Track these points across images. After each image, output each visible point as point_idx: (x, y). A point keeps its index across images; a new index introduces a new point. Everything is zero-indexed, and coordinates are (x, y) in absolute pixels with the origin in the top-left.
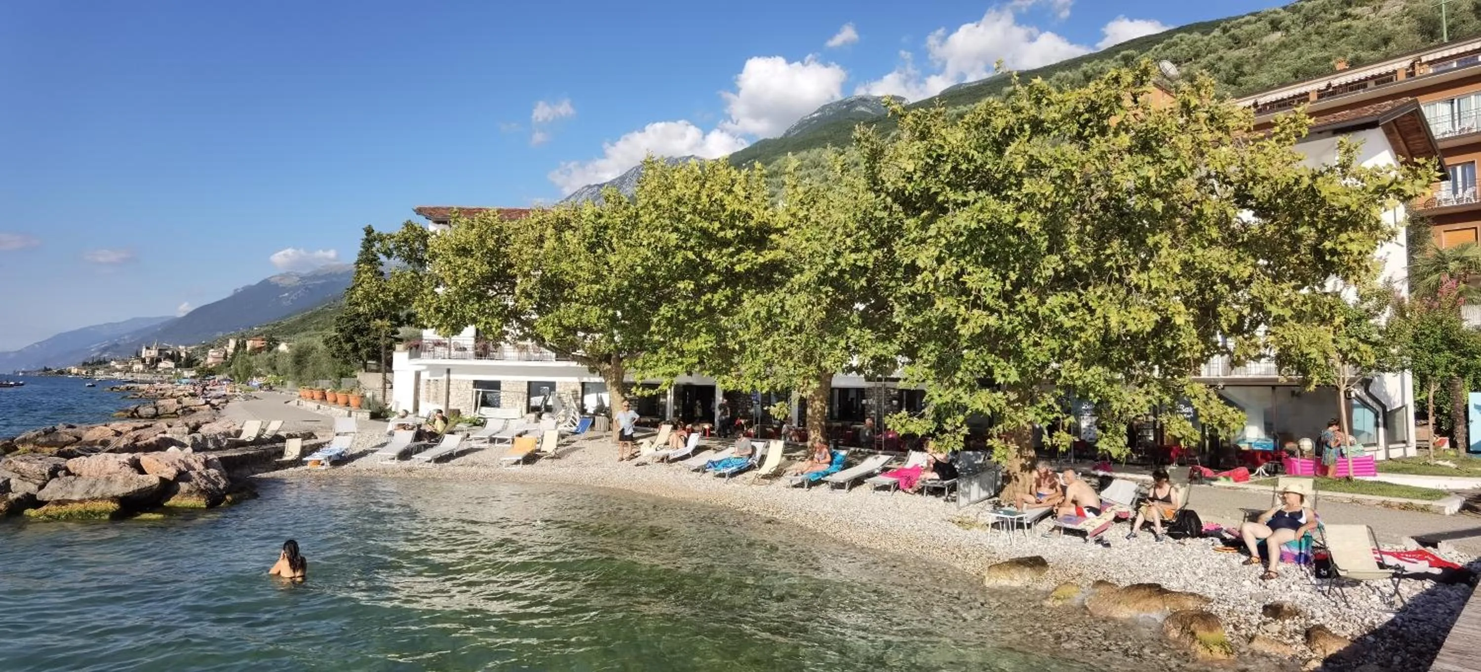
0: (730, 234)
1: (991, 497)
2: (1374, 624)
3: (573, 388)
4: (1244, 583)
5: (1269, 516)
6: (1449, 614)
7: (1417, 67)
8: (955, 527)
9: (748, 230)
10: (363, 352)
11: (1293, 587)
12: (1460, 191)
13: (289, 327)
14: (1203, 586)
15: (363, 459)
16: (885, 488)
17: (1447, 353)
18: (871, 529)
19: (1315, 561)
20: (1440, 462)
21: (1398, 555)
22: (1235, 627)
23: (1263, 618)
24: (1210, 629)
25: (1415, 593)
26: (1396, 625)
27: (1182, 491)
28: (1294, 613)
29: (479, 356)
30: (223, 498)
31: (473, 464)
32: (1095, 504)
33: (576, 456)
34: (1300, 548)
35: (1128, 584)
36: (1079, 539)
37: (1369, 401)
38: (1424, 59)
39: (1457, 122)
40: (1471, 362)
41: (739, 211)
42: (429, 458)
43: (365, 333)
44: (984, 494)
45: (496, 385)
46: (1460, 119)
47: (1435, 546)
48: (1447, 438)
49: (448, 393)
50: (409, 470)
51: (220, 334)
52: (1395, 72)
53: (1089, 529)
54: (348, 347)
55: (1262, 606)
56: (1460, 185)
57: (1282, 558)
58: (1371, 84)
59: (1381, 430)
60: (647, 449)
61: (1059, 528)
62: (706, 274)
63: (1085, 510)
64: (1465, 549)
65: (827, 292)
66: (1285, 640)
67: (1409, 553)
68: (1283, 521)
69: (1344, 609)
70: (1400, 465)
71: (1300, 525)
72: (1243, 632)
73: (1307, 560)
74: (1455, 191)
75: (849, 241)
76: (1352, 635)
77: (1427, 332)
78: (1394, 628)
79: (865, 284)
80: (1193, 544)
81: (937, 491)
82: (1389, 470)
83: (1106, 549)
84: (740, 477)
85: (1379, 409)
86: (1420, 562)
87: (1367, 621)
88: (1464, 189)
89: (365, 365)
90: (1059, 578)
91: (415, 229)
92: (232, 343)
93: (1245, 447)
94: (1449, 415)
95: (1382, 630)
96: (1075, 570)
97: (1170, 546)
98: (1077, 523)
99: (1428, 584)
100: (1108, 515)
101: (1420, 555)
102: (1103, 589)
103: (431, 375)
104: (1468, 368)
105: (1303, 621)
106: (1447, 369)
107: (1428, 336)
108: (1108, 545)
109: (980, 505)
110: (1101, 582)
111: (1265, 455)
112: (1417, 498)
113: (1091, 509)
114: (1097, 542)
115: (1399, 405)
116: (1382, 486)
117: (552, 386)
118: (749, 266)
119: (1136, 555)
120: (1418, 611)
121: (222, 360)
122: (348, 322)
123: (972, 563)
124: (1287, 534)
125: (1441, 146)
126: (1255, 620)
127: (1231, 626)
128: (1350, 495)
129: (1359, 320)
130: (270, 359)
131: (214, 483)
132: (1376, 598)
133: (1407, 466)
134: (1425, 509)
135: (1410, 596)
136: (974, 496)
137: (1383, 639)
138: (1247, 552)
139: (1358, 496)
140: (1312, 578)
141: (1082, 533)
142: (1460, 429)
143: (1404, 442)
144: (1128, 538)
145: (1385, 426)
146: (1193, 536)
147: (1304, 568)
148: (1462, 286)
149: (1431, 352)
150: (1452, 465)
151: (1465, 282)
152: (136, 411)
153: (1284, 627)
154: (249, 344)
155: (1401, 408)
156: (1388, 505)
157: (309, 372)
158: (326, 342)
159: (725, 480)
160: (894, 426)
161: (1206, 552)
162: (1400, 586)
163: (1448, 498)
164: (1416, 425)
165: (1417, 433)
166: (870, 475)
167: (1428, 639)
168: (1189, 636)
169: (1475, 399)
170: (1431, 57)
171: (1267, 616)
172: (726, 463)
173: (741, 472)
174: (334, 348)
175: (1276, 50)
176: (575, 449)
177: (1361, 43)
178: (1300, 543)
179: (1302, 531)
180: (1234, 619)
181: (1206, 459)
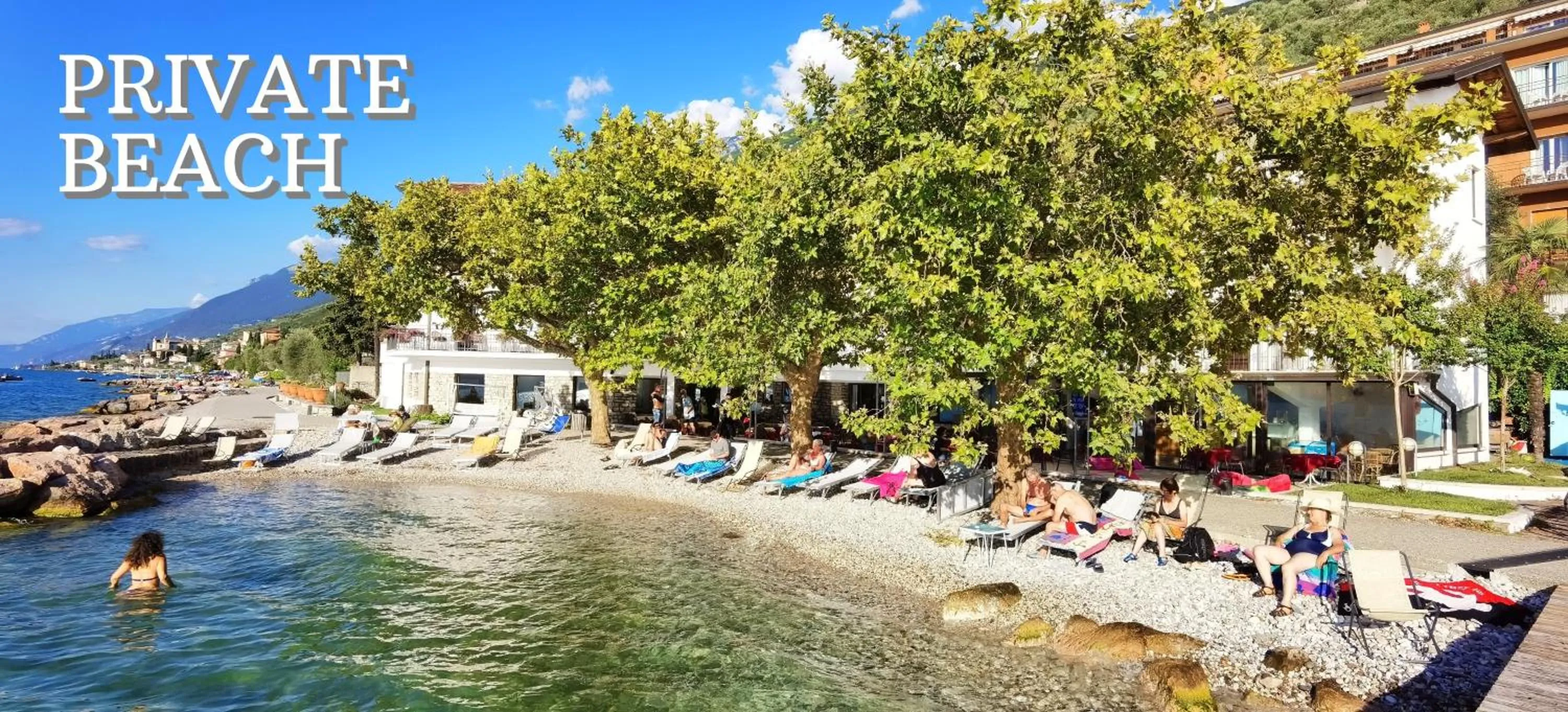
0: (667, 196)
1: (980, 508)
2: (1397, 680)
3: (563, 383)
4: (1251, 620)
5: (1288, 537)
6: (1494, 666)
7: (1509, 28)
8: (930, 543)
9: (689, 192)
10: (356, 343)
11: (1308, 626)
12: (1552, 167)
13: (307, 319)
14: (1201, 624)
15: (306, 459)
16: (866, 496)
17: (1524, 344)
18: (835, 546)
19: (1340, 593)
20: (1513, 469)
21: (1440, 587)
22: (1227, 679)
23: (1263, 666)
24: (1191, 685)
25: (1456, 637)
26: (1424, 681)
27: (1195, 505)
28: (1301, 662)
29: (460, 347)
30: (106, 505)
31: (427, 466)
32: (1090, 519)
33: (543, 458)
34: (1322, 578)
35: (1110, 620)
36: (1068, 561)
37: (1436, 399)
38: (1518, 19)
39: (1551, 89)
40: (1550, 355)
41: (675, 168)
42: (375, 459)
43: (358, 323)
44: (973, 504)
45: (480, 379)
46: (1554, 85)
47: (1486, 576)
48: (1525, 442)
49: (428, 387)
50: (353, 473)
51: (237, 326)
52: (1484, 34)
53: (1079, 550)
54: (340, 338)
55: (1265, 651)
56: (1552, 160)
57: (1300, 588)
58: (1458, 48)
59: (1449, 432)
60: (620, 451)
61: (1046, 548)
62: (649, 245)
63: (1077, 526)
64: (1522, 580)
65: (770, 265)
66: (1285, 698)
67: (1456, 584)
68: (1305, 544)
69: (1363, 657)
70: (1468, 472)
71: (1324, 548)
72: (1236, 687)
73: (1329, 592)
74: (1546, 167)
75: (794, 202)
76: (1369, 694)
77: (1502, 320)
78: (1420, 686)
79: (815, 255)
80: (1202, 570)
81: (921, 501)
82: (1453, 478)
83: (1098, 574)
84: (716, 482)
85: (1448, 409)
86: (1466, 596)
87: (1388, 676)
88: (1557, 164)
89: (360, 358)
90: (1032, 609)
91: (362, 202)
92: (246, 336)
93: (1295, 450)
94: (1527, 415)
95: (1407, 687)
96: (1051, 601)
97: (1172, 572)
98: (1065, 541)
99: (1473, 625)
100: (1105, 533)
101: (1467, 587)
102: (1078, 625)
103: (414, 368)
104: (1548, 361)
105: (1310, 674)
106: (1524, 363)
107: (1503, 325)
108: (1100, 569)
109: (966, 517)
110: (1077, 618)
111: (1316, 460)
112: (1477, 512)
113: (1084, 525)
114: (1088, 565)
115: (1472, 404)
116: (1439, 498)
117: (540, 380)
118: (691, 235)
119: (1131, 582)
120: (1456, 661)
121: (235, 354)
122: (340, 311)
123: (936, 588)
124: (1307, 560)
125: (1531, 116)
126: (1253, 671)
127: (1222, 679)
128: (1399, 509)
129: (1418, 304)
130: (275, 352)
131: (97, 487)
132: (1406, 643)
133: (1475, 473)
134: (1485, 527)
135: (1450, 640)
136: (959, 507)
137: (1407, 700)
138: (1258, 580)
139: (1408, 510)
140: (1334, 616)
141: (1071, 554)
142: (1539, 431)
143: (1476, 446)
144: (1126, 561)
145: (1454, 428)
146: (1202, 560)
147: (1325, 602)
148: (1546, 268)
149: (1507, 343)
150: (1527, 473)
151: (1549, 264)
152: (106, 406)
153: (1285, 681)
154: (263, 337)
155: (1473, 408)
156: (1442, 521)
157: (304, 364)
158: (317, 333)
159: (696, 485)
160: (851, 427)
161: (1214, 580)
162: (1438, 626)
163: (1514, 512)
164: (1491, 426)
165: (1491, 436)
166: (853, 480)
167: (1462, 702)
168: (1165, 693)
169: (1557, 397)
170: (1525, 17)
171: (1267, 666)
172: (700, 467)
173: (717, 476)
174: (325, 339)
175: (1358, 18)
176: (545, 450)
177: (1452, 9)
178: (1322, 570)
179: (1325, 555)
180: (1227, 670)
181: (1252, 464)
